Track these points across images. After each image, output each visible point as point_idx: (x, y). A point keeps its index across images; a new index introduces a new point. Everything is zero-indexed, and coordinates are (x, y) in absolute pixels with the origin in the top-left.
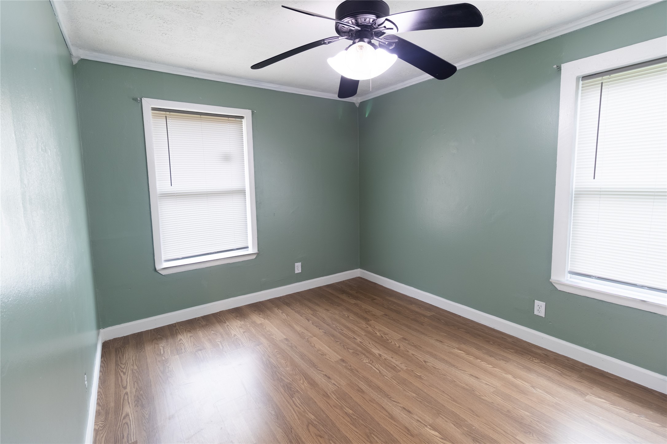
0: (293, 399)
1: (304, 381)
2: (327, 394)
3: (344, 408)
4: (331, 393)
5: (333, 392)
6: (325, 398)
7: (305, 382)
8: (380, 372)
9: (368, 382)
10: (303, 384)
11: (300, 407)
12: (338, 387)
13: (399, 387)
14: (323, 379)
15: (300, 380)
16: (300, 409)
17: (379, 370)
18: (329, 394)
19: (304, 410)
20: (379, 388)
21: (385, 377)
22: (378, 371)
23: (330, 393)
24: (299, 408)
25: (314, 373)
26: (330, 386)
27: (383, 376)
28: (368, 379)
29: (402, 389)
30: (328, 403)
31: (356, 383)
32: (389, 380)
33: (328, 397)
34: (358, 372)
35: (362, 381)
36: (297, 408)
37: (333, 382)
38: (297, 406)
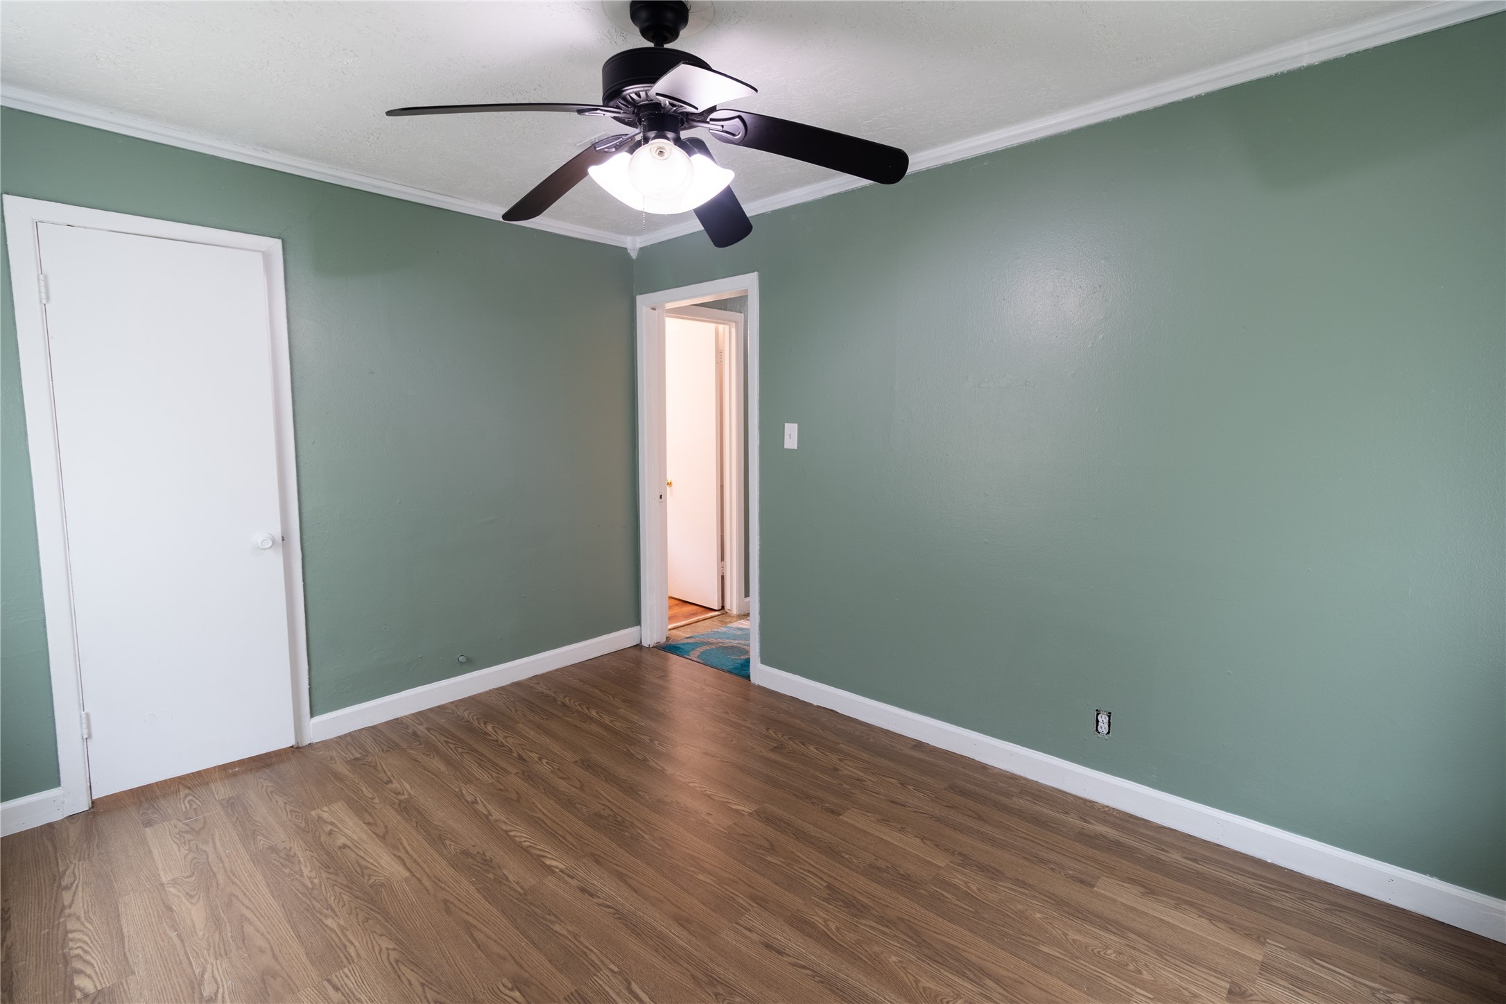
0: (825, 884)
1: (827, 926)
2: (757, 904)
3: (715, 881)
4: (750, 908)
5: (747, 910)
6: (761, 894)
7: (823, 926)
8: (629, 984)
9: (664, 947)
10: (825, 921)
11: (802, 871)
12: (736, 923)
13: (587, 944)
14: (783, 940)
15: (838, 929)
16: (801, 868)
17: (632, 992)
18: (755, 905)
19: (792, 868)
20: (638, 935)
21: (616, 969)
22: (635, 987)
23: (753, 907)
24: (804, 870)
25: (813, 955)
26: (757, 924)
27: (620, 973)
28: (664, 957)
29: (582, 939)
30: (749, 886)
31: (694, 939)
32: (607, 961)
33: (754, 899)
34: (692, 976)
35: (681, 947)
36: (807, 868)
37: (754, 936)
38: (809, 871)
